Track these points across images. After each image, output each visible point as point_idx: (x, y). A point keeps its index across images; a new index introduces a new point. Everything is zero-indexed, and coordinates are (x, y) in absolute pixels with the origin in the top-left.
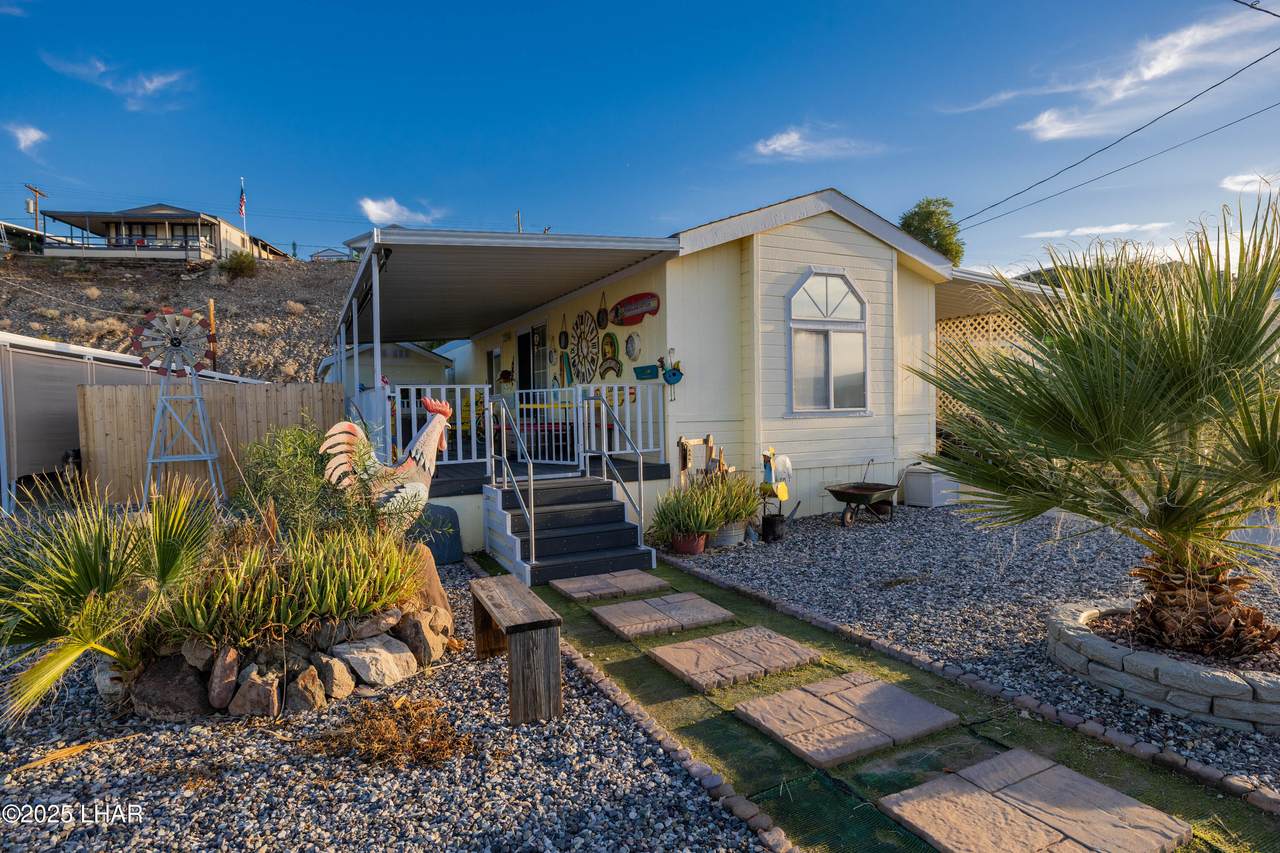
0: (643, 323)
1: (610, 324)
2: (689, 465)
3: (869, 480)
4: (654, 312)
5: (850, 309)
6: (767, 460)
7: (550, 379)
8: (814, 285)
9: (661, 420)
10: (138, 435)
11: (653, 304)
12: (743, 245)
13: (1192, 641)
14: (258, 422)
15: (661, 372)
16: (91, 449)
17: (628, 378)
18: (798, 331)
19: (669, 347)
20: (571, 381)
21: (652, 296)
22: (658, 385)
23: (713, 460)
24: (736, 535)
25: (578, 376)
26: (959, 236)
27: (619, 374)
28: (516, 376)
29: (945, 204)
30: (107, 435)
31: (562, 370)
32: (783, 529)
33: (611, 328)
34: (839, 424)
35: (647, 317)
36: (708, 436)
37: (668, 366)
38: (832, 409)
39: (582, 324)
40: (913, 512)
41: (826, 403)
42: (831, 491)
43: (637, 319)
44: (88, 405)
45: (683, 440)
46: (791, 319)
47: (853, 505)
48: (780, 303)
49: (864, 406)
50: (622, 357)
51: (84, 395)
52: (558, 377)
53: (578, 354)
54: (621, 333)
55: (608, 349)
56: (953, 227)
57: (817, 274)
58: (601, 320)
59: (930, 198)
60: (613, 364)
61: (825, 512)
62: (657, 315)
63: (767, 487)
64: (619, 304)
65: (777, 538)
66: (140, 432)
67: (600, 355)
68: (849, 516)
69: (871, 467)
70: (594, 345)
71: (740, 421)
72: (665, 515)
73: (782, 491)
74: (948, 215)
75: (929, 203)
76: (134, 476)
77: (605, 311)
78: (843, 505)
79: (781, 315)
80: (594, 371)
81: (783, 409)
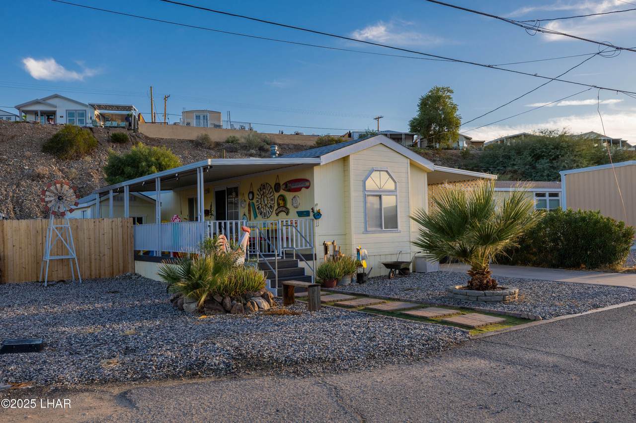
0: (301, 192)
1: (281, 190)
2: (328, 253)
3: (400, 260)
4: (307, 187)
5: (390, 185)
6: (358, 251)
7: (241, 215)
8: (375, 175)
9: (312, 235)
10: (30, 246)
11: (307, 184)
12: (345, 160)
13: (477, 287)
14: (89, 239)
15: (312, 214)
16: (6, 254)
17: (293, 216)
18: (368, 195)
19: (315, 203)
20: (256, 217)
21: (307, 181)
22: (311, 219)
23: (336, 251)
24: (348, 281)
25: (261, 214)
26: (458, 113)
27: (287, 214)
28: (214, 212)
29: (449, 91)
30: (14, 246)
31: (249, 211)
32: (365, 278)
33: (282, 192)
34: (387, 236)
35: (303, 189)
36: (334, 241)
37: (315, 211)
38: (383, 229)
39: (264, 189)
40: (418, 274)
41: (381, 226)
42: (384, 264)
43: (299, 190)
44: (5, 230)
45: (325, 243)
46: (365, 190)
47: (393, 270)
48: (361, 183)
49: (397, 228)
50: (289, 206)
51: (3, 225)
52: (247, 214)
53: (261, 203)
54: (289, 196)
55: (281, 202)
56: (454, 108)
57: (376, 170)
58: (277, 187)
59: (439, 86)
60: (284, 209)
61: (381, 275)
62: (309, 189)
63: (358, 262)
64: (288, 182)
65: (364, 282)
66: (31, 244)
67: (276, 204)
68: (392, 274)
69: (400, 255)
70: (272, 200)
71: (345, 235)
72: (320, 273)
73: (364, 263)
74: (450, 98)
75: (438, 90)
76: (27, 267)
77: (279, 184)
78: (389, 270)
79: (361, 188)
80: (272, 212)
81: (363, 230)
